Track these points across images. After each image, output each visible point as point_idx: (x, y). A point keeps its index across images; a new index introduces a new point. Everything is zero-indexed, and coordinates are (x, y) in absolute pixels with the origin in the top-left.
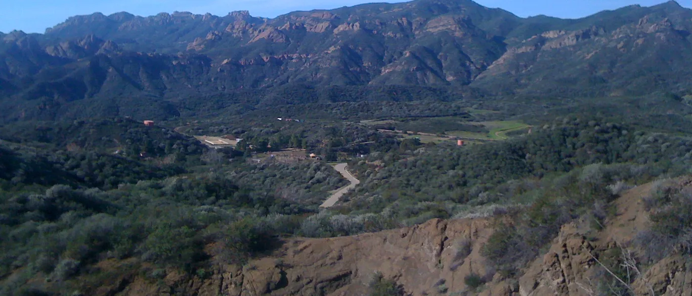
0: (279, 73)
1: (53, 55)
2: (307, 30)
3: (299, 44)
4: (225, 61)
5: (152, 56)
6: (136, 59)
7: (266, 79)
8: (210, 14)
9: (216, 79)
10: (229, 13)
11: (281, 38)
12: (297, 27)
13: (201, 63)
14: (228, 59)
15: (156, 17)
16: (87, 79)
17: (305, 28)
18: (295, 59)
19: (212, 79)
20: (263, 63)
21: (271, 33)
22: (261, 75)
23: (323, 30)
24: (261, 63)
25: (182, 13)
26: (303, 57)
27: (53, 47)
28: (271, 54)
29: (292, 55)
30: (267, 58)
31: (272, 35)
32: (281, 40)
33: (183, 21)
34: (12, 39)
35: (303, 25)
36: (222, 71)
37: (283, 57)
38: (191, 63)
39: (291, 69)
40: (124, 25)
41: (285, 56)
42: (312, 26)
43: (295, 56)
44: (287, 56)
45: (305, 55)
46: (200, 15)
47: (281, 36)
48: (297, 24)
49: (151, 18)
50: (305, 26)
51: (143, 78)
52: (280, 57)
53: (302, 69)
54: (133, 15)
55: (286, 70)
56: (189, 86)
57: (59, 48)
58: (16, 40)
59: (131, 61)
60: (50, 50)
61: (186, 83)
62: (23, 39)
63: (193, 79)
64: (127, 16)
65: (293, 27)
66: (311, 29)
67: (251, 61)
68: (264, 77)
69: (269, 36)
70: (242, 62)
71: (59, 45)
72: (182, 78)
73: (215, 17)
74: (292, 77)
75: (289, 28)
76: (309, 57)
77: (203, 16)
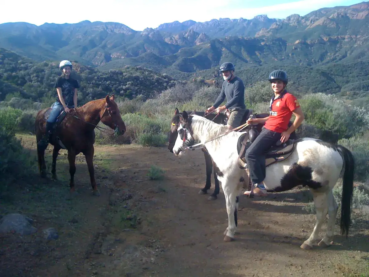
0: (337, 49)
1: (169, 43)
2: (350, 18)
3: (347, 28)
4: (297, 42)
5: (247, 39)
6: (239, 42)
7: (329, 54)
8: (242, 18)
9: (292, 54)
10: (255, 17)
11: (332, 24)
12: (342, 16)
13: (280, 43)
14: (299, 40)
15: (210, 22)
16: (210, 56)
17: (348, 17)
18: (347, 39)
19: (290, 55)
20: (324, 43)
21: (324, 21)
22: (324, 51)
23: (364, 17)
24: (322, 43)
25: (224, 19)
26: (353, 37)
27: (169, 38)
28: (329, 35)
29: (344, 36)
30: (327, 39)
31: (325, 22)
32: (333, 25)
33: (226, 23)
34: (147, 33)
35: (346, 14)
36: (295, 49)
37: (338, 37)
38: (273, 44)
39: (346, 47)
40: (191, 27)
41: (339, 37)
42: (354, 15)
43: (346, 37)
44: (341, 37)
45: (354, 36)
46: (236, 19)
47: (332, 23)
48: (342, 14)
49: (207, 23)
50: (348, 15)
51: (245, 55)
52: (335, 37)
53: (356, 46)
54: (195, 22)
55: (341, 47)
56: (276, 60)
57: (173, 38)
58: (149, 34)
59: (235, 43)
60: (167, 40)
61: (273, 58)
62: (152, 33)
63: (276, 54)
64: (192, 23)
65: (340, 16)
66: (353, 17)
67: (315, 41)
68: (327, 52)
69: (323, 23)
70: (309, 42)
71: (173, 37)
72: (269, 54)
73: (245, 20)
74: (349, 52)
75: (337, 17)
76: (358, 37)
77: (238, 20)
